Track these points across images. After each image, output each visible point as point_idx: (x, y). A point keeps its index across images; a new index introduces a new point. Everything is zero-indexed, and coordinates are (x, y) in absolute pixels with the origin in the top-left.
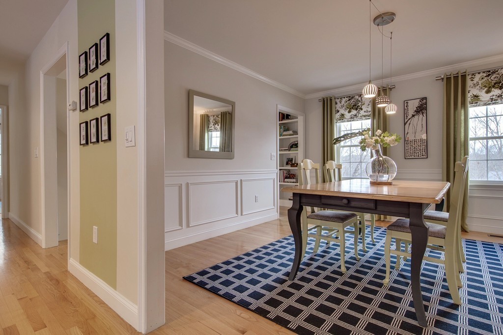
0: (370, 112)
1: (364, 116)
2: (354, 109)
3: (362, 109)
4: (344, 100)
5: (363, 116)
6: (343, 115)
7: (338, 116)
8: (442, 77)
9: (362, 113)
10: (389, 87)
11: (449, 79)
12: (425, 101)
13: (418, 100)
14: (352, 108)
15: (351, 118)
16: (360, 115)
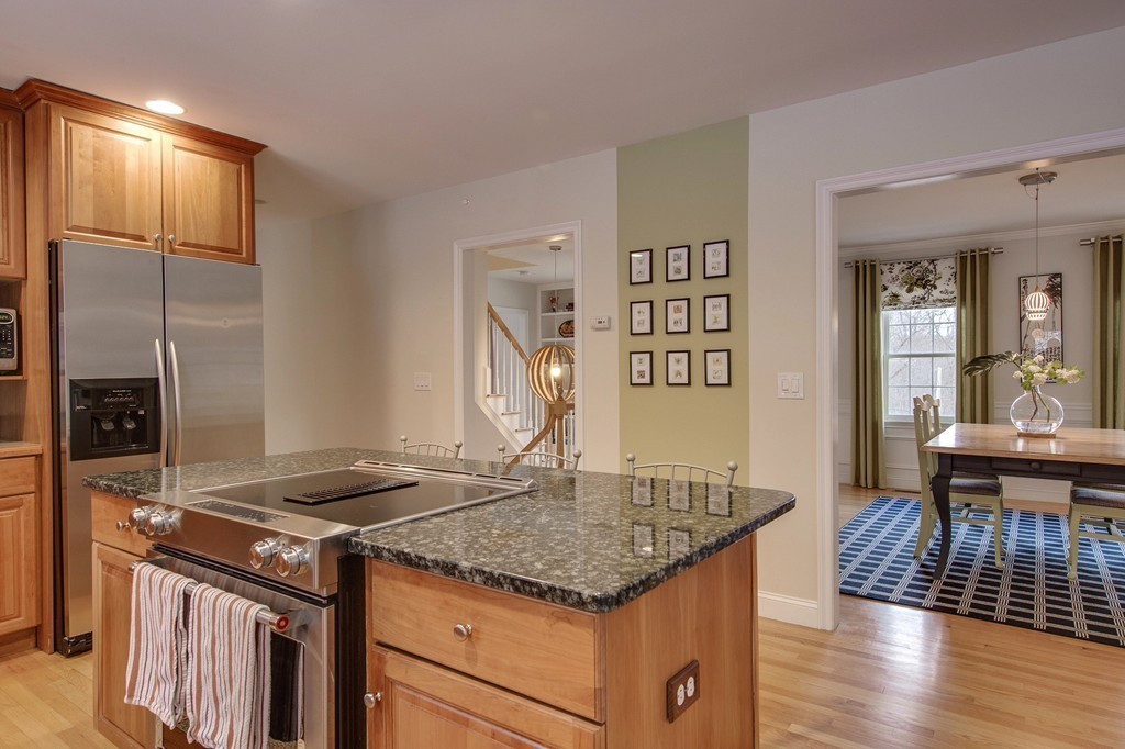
0: (952, 293)
1: (941, 301)
2: (919, 286)
3: (935, 287)
4: (897, 268)
5: (938, 300)
6: (896, 296)
7: (884, 297)
8: (1093, 240)
9: (936, 294)
10: (993, 250)
11: (1104, 246)
12: (1059, 280)
13: (1047, 278)
14: (916, 284)
15: (914, 302)
16: (931, 298)
